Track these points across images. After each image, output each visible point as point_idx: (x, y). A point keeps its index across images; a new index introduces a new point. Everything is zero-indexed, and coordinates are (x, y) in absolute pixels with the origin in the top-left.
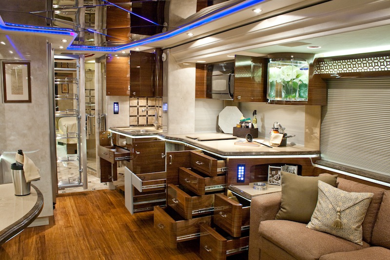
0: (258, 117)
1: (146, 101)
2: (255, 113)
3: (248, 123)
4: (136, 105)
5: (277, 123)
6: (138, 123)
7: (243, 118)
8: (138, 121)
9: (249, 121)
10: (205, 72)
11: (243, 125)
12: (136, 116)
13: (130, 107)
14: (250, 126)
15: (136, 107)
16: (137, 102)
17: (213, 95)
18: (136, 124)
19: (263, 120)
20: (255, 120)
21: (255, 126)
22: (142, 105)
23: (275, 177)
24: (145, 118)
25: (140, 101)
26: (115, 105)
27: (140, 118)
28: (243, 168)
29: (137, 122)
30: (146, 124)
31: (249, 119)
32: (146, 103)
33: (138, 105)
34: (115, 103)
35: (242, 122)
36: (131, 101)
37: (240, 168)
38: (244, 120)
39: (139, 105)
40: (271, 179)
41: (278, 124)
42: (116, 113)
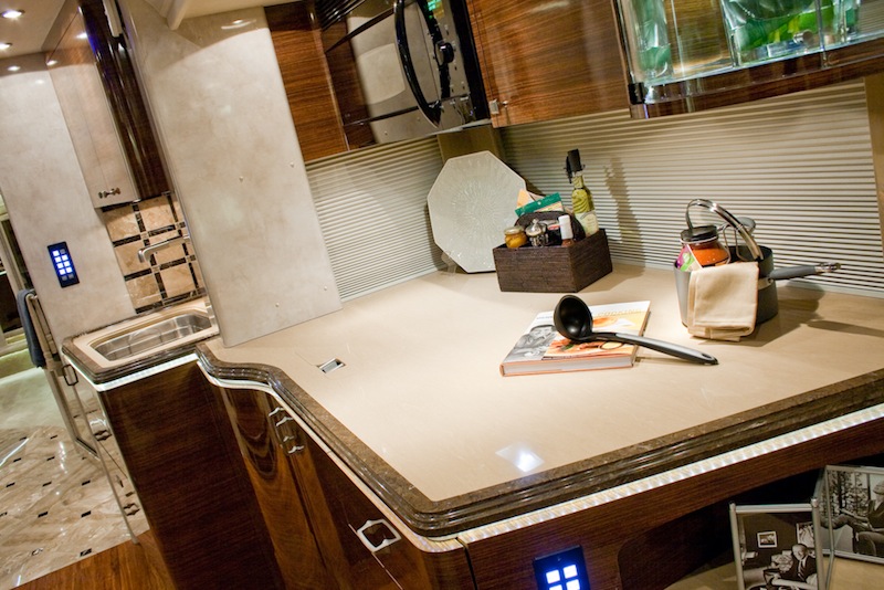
0: (594, 175)
1: (168, 207)
2: (574, 163)
3: (555, 216)
4: (136, 231)
5: (706, 204)
6: (164, 296)
7: (526, 198)
8: (162, 289)
9: (557, 207)
10: (317, 33)
11: (533, 231)
12: (147, 272)
13: (116, 244)
14: (566, 233)
15: (137, 238)
16: (135, 221)
17: (377, 126)
18: (157, 296)
19: (617, 187)
20: (583, 194)
21: (590, 225)
22: (157, 226)
23: (782, 561)
24: (185, 267)
25: (144, 213)
26: (56, 253)
27: (164, 274)
28: (571, 571)
29: (158, 294)
30: (193, 288)
31: (556, 199)
32: (171, 215)
33: (142, 228)
34: (51, 248)
35: (525, 219)
36: (114, 225)
37: (553, 576)
38: (534, 206)
39: (148, 229)
40: (759, 572)
41: (713, 208)
42: (69, 281)
